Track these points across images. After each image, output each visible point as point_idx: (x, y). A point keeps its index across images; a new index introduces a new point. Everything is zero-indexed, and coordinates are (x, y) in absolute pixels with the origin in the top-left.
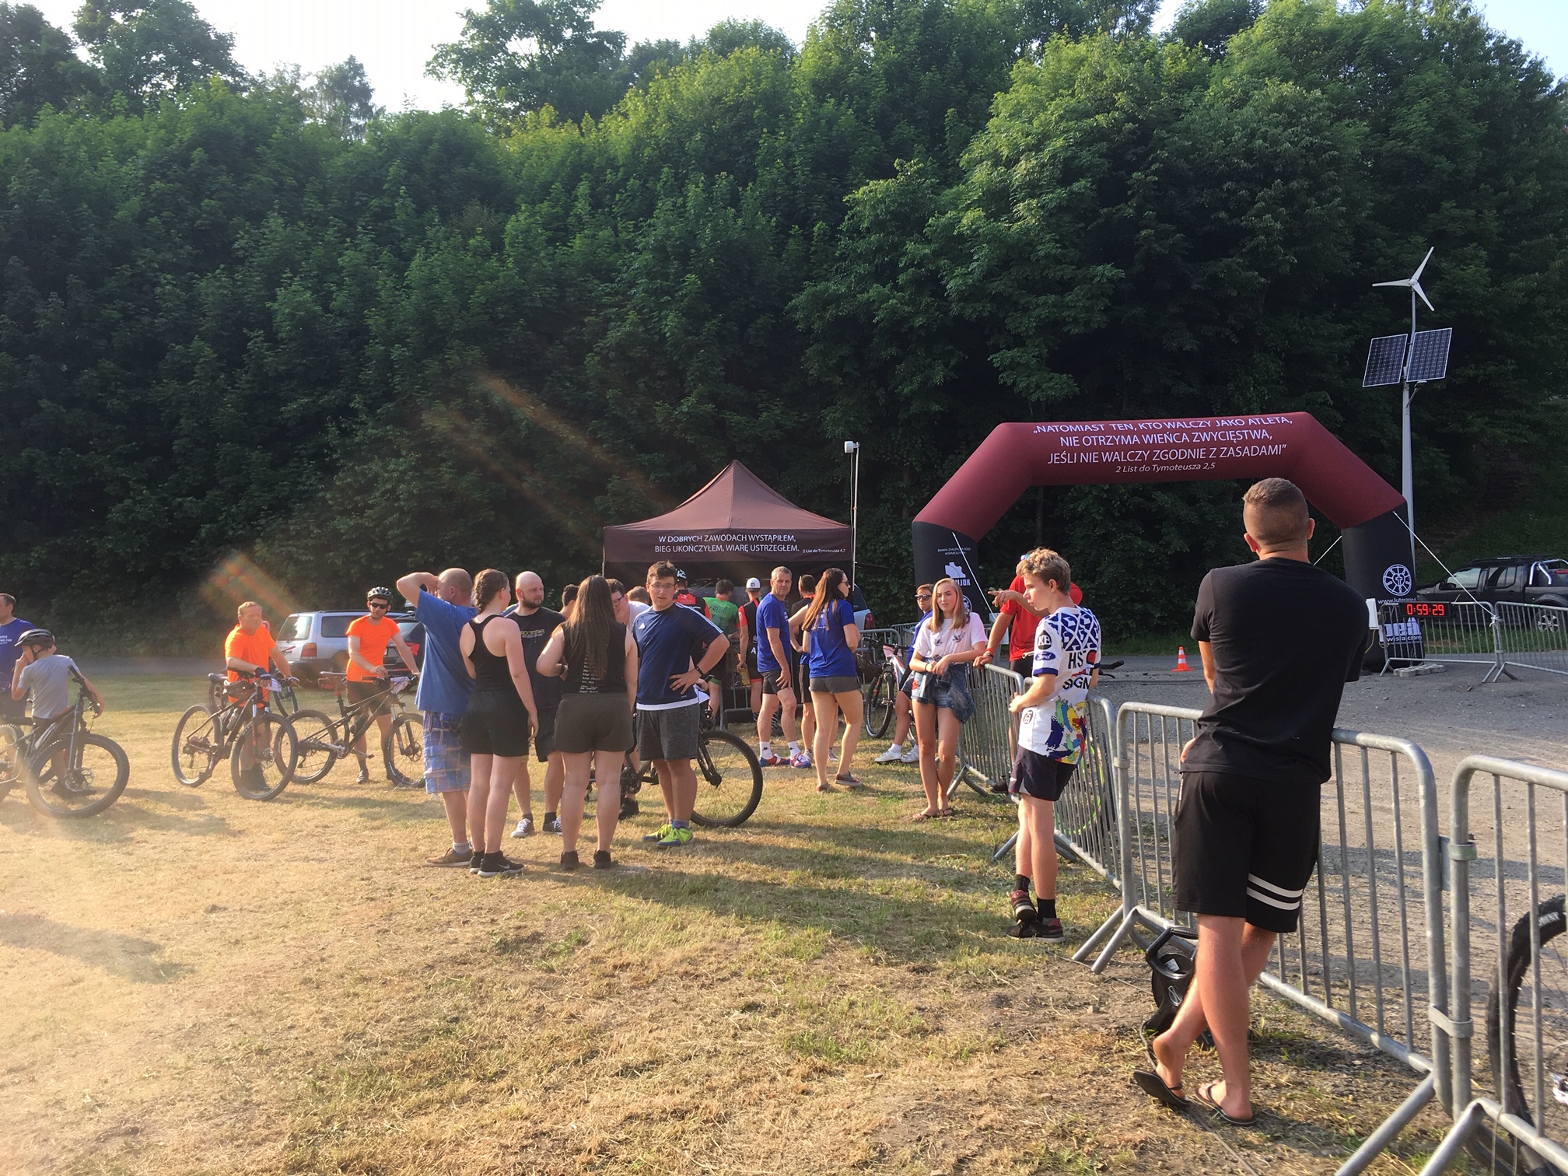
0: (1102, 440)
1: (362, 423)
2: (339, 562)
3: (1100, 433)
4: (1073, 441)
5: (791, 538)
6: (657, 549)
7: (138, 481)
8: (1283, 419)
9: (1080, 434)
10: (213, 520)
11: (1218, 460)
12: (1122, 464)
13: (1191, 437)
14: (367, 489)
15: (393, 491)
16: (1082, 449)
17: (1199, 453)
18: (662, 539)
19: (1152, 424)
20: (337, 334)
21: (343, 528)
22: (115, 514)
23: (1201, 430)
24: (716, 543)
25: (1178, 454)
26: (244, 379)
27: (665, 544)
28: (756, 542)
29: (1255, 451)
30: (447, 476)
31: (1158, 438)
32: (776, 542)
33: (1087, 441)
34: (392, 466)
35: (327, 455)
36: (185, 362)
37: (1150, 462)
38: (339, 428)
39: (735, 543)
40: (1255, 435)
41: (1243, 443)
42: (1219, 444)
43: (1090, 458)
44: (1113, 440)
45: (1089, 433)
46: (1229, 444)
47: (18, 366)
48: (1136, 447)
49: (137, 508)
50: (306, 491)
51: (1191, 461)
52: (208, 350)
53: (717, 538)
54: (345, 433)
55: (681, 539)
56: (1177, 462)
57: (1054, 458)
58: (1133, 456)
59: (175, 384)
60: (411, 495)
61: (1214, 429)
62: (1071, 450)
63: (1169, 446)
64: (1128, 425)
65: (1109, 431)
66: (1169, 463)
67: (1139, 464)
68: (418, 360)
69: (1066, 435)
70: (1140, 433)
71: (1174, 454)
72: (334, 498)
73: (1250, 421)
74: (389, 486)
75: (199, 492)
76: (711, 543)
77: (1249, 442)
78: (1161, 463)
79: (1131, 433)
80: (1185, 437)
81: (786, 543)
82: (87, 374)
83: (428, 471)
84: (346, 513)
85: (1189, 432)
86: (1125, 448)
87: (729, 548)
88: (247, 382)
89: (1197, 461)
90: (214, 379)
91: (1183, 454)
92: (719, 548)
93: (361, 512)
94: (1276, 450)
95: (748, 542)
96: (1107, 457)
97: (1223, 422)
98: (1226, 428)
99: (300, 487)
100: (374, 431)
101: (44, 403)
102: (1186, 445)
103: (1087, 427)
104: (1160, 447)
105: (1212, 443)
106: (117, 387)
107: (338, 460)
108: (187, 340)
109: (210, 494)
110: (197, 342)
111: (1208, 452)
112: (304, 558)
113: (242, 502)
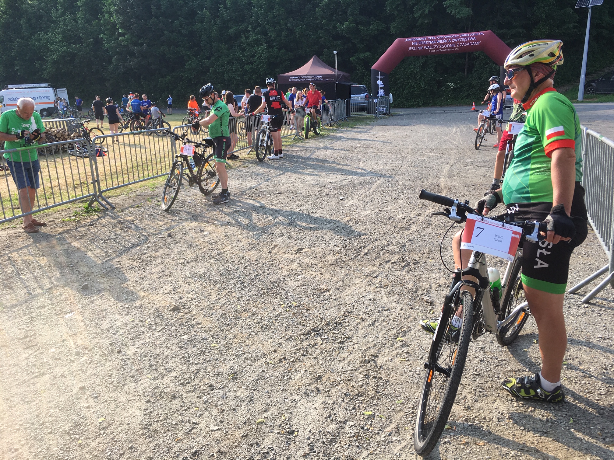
0: (424, 42)
1: (252, 35)
2: (247, 79)
3: (425, 40)
4: (416, 43)
5: (321, 77)
6: (290, 80)
7: (193, 55)
8: (482, 33)
9: (418, 41)
10: (213, 67)
11: (459, 47)
12: (430, 50)
13: (451, 41)
14: (253, 56)
15: (260, 56)
16: (418, 46)
17: (454, 45)
18: (291, 78)
19: (441, 37)
20: (244, 5)
21: (247, 69)
22: (187, 66)
23: (455, 38)
24: (304, 78)
25: (447, 46)
26: (218, 21)
27: (292, 79)
28: (313, 78)
29: (471, 44)
30: (275, 51)
31: (441, 41)
32: (317, 78)
33: (420, 43)
34: (260, 49)
35: (242, 46)
36: (202, 17)
37: (439, 49)
38: (245, 36)
39: (308, 78)
40: (471, 39)
41: (467, 42)
42: (459, 42)
43: (421, 48)
44: (428, 43)
45: (421, 41)
46: (463, 42)
47: (157, 22)
48: (434, 44)
49: (193, 64)
50: (237, 57)
51: (451, 48)
52: (208, 13)
53: (304, 77)
54: (247, 38)
55: (295, 78)
56: (447, 48)
57: (410, 49)
58: (433, 47)
59: (200, 24)
60: (265, 58)
61: (459, 38)
62: (415, 46)
63: (444, 43)
64: (433, 38)
65: (427, 40)
66: (444, 48)
67: (436, 49)
68: (267, 13)
69: (413, 42)
70: (436, 40)
71: (446, 46)
72: (245, 59)
73: (471, 34)
74: (259, 55)
75: (208, 58)
76: (302, 78)
77: (469, 41)
78: (442, 49)
79: (433, 40)
80: (450, 40)
81: (320, 78)
82: (176, 22)
83: (270, 50)
84: (248, 64)
85: (451, 39)
86: (431, 45)
87: (307, 79)
88: (220, 22)
89: (453, 48)
90: (210, 22)
91: (449, 46)
92: (304, 80)
93: (252, 63)
94: (478, 43)
95: (311, 78)
96: (426, 48)
97: (463, 35)
98: (463, 37)
99: (236, 56)
100: (255, 37)
101: (165, 32)
102: (450, 43)
103: (421, 39)
104: (442, 44)
105: (458, 42)
106: (185, 26)
107: (245, 47)
108: (202, 10)
109: (212, 59)
110: (205, 10)
111: (456, 45)
112: (237, 78)
113: (220, 61)
